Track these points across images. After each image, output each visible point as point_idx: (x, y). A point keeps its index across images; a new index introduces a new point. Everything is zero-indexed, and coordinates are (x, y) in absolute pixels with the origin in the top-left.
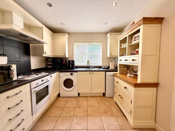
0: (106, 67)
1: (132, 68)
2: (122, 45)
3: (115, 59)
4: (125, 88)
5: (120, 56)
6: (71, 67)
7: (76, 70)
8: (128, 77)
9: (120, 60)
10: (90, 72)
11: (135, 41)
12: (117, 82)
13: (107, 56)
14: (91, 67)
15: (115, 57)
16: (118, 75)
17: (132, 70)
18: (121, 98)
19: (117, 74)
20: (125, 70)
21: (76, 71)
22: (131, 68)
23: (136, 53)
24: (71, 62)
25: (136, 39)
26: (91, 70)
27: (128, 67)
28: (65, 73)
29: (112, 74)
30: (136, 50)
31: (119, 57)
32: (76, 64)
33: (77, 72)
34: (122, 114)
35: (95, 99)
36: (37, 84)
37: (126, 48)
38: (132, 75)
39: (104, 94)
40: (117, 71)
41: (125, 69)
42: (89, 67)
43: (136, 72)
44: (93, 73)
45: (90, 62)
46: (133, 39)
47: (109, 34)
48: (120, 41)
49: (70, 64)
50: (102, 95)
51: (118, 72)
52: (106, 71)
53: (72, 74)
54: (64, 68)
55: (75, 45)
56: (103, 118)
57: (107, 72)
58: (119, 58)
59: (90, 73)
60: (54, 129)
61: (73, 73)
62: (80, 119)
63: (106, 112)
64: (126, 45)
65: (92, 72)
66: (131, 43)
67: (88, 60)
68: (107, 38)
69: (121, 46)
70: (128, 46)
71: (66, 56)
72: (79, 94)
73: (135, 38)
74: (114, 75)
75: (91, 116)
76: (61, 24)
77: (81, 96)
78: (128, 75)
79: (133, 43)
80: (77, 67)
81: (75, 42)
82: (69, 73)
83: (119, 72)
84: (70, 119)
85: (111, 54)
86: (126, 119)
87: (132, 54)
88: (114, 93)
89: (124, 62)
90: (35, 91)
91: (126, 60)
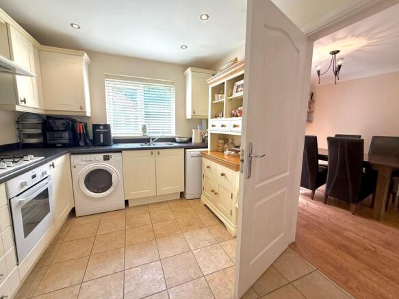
0: (186, 139)
1: (233, 140)
2: (216, 96)
3: (201, 122)
4: (223, 175)
5: (212, 118)
6: (102, 141)
7: (115, 147)
8: (226, 157)
9: (213, 126)
10: (153, 151)
11: (237, 92)
12: (208, 167)
13: (185, 116)
14: (153, 139)
15: (201, 119)
16: (209, 154)
17: (233, 143)
18: (216, 194)
19: (207, 152)
20: (220, 145)
21: (119, 151)
22: (230, 140)
23: (238, 115)
24: (101, 127)
25: (239, 90)
26: (152, 146)
27: (225, 139)
28: (88, 156)
29: (198, 153)
30: (239, 108)
31: (210, 120)
32: (115, 133)
33: (121, 152)
34: (217, 220)
35: (164, 206)
36: (22, 185)
37: (222, 103)
38: (233, 153)
39: (182, 194)
40: (207, 147)
41: (220, 142)
42: (147, 140)
43: (238, 147)
44: (159, 153)
45: (148, 128)
46: (235, 88)
47: (189, 69)
48: (213, 89)
49: (99, 133)
50: (179, 197)
51: (209, 149)
52: (186, 148)
53: (106, 158)
54: (81, 143)
55: (109, 85)
56: (187, 235)
57: (187, 150)
58: (211, 122)
59: (152, 153)
60: (84, 280)
61: (110, 154)
62: (141, 248)
63: (189, 225)
64: (223, 98)
65: (157, 151)
66: (231, 95)
67: (144, 124)
68: (185, 77)
69: (213, 99)
70: (227, 100)
71: (85, 112)
72: (127, 202)
73: (238, 87)
74: (203, 155)
75: (163, 236)
76: (72, 25)
77: (131, 207)
78: (227, 152)
79: (235, 95)
80: (117, 141)
81: (107, 76)
82: (101, 156)
83: (211, 148)
84: (119, 253)
85: (194, 113)
86: (223, 226)
87: (233, 116)
88: (201, 189)
89: (219, 130)
90: (20, 202)
91: (223, 126)
